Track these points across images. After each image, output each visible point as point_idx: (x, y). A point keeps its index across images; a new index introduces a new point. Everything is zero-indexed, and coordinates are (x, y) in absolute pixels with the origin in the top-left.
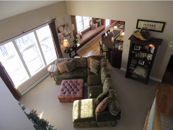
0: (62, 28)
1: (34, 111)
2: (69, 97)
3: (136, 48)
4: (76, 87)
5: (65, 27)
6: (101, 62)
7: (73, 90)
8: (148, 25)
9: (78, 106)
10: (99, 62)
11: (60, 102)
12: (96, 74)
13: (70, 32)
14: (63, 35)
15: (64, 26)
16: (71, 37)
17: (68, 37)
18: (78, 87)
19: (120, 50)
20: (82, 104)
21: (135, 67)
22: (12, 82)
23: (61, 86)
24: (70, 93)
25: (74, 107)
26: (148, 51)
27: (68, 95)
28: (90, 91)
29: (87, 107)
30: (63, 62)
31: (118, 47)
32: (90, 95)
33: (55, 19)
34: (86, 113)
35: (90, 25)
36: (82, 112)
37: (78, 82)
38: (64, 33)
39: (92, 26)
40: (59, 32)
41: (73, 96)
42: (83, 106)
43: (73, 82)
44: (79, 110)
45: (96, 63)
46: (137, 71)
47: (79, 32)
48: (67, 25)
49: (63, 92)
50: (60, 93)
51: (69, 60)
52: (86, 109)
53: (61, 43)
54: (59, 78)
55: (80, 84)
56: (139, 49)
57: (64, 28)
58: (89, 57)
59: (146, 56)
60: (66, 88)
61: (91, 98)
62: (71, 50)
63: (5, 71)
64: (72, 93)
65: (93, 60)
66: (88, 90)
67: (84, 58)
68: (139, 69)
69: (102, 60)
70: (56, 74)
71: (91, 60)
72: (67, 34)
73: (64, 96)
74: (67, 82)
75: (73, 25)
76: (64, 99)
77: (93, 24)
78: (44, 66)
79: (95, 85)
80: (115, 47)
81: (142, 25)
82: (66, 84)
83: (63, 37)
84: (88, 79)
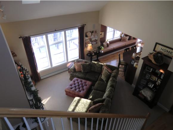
0: (90, 34)
1: (37, 90)
2: (74, 92)
3: (148, 70)
4: (83, 87)
5: (93, 34)
6: (113, 72)
7: (79, 88)
8: (165, 50)
9: (76, 102)
10: (110, 72)
11: (66, 94)
12: (104, 82)
13: (97, 39)
14: (89, 40)
15: (92, 32)
16: (97, 43)
17: (94, 42)
18: (85, 87)
19: (135, 67)
20: (81, 102)
21: (144, 88)
22: (37, 66)
23: (72, 82)
24: (76, 90)
25: (73, 102)
26: (158, 76)
27: (73, 91)
28: (92, 93)
29: (84, 105)
30: (80, 63)
31: (134, 64)
32: (91, 97)
33: (85, 25)
34: (80, 109)
35: (121, 37)
36: (77, 108)
37: (87, 84)
38: (91, 38)
39: (122, 38)
40: (87, 36)
41: (76, 93)
42: (80, 103)
43: (83, 82)
44: (75, 106)
45: (107, 72)
46: (144, 92)
47: (108, 40)
48: (96, 32)
49: (71, 87)
50: (68, 86)
51: (86, 62)
52: (81, 107)
53: (86, 46)
54: (73, 75)
55: (87, 86)
56: (150, 70)
57: (91, 34)
58: (104, 65)
59: (156, 80)
60: (75, 84)
61: (90, 99)
62: (93, 54)
63: (34, 56)
64: (77, 90)
65: (107, 69)
66: (91, 93)
67: (100, 65)
68: (147, 90)
69: (114, 71)
70: (72, 71)
71: (105, 68)
72: (93, 39)
73: (70, 90)
74: (78, 80)
75: (103, 33)
76: (69, 92)
77: (125, 36)
78: (66, 62)
79: (100, 91)
80: (132, 63)
81: (159, 48)
82: (76, 82)
83: (90, 42)
84: (96, 84)
